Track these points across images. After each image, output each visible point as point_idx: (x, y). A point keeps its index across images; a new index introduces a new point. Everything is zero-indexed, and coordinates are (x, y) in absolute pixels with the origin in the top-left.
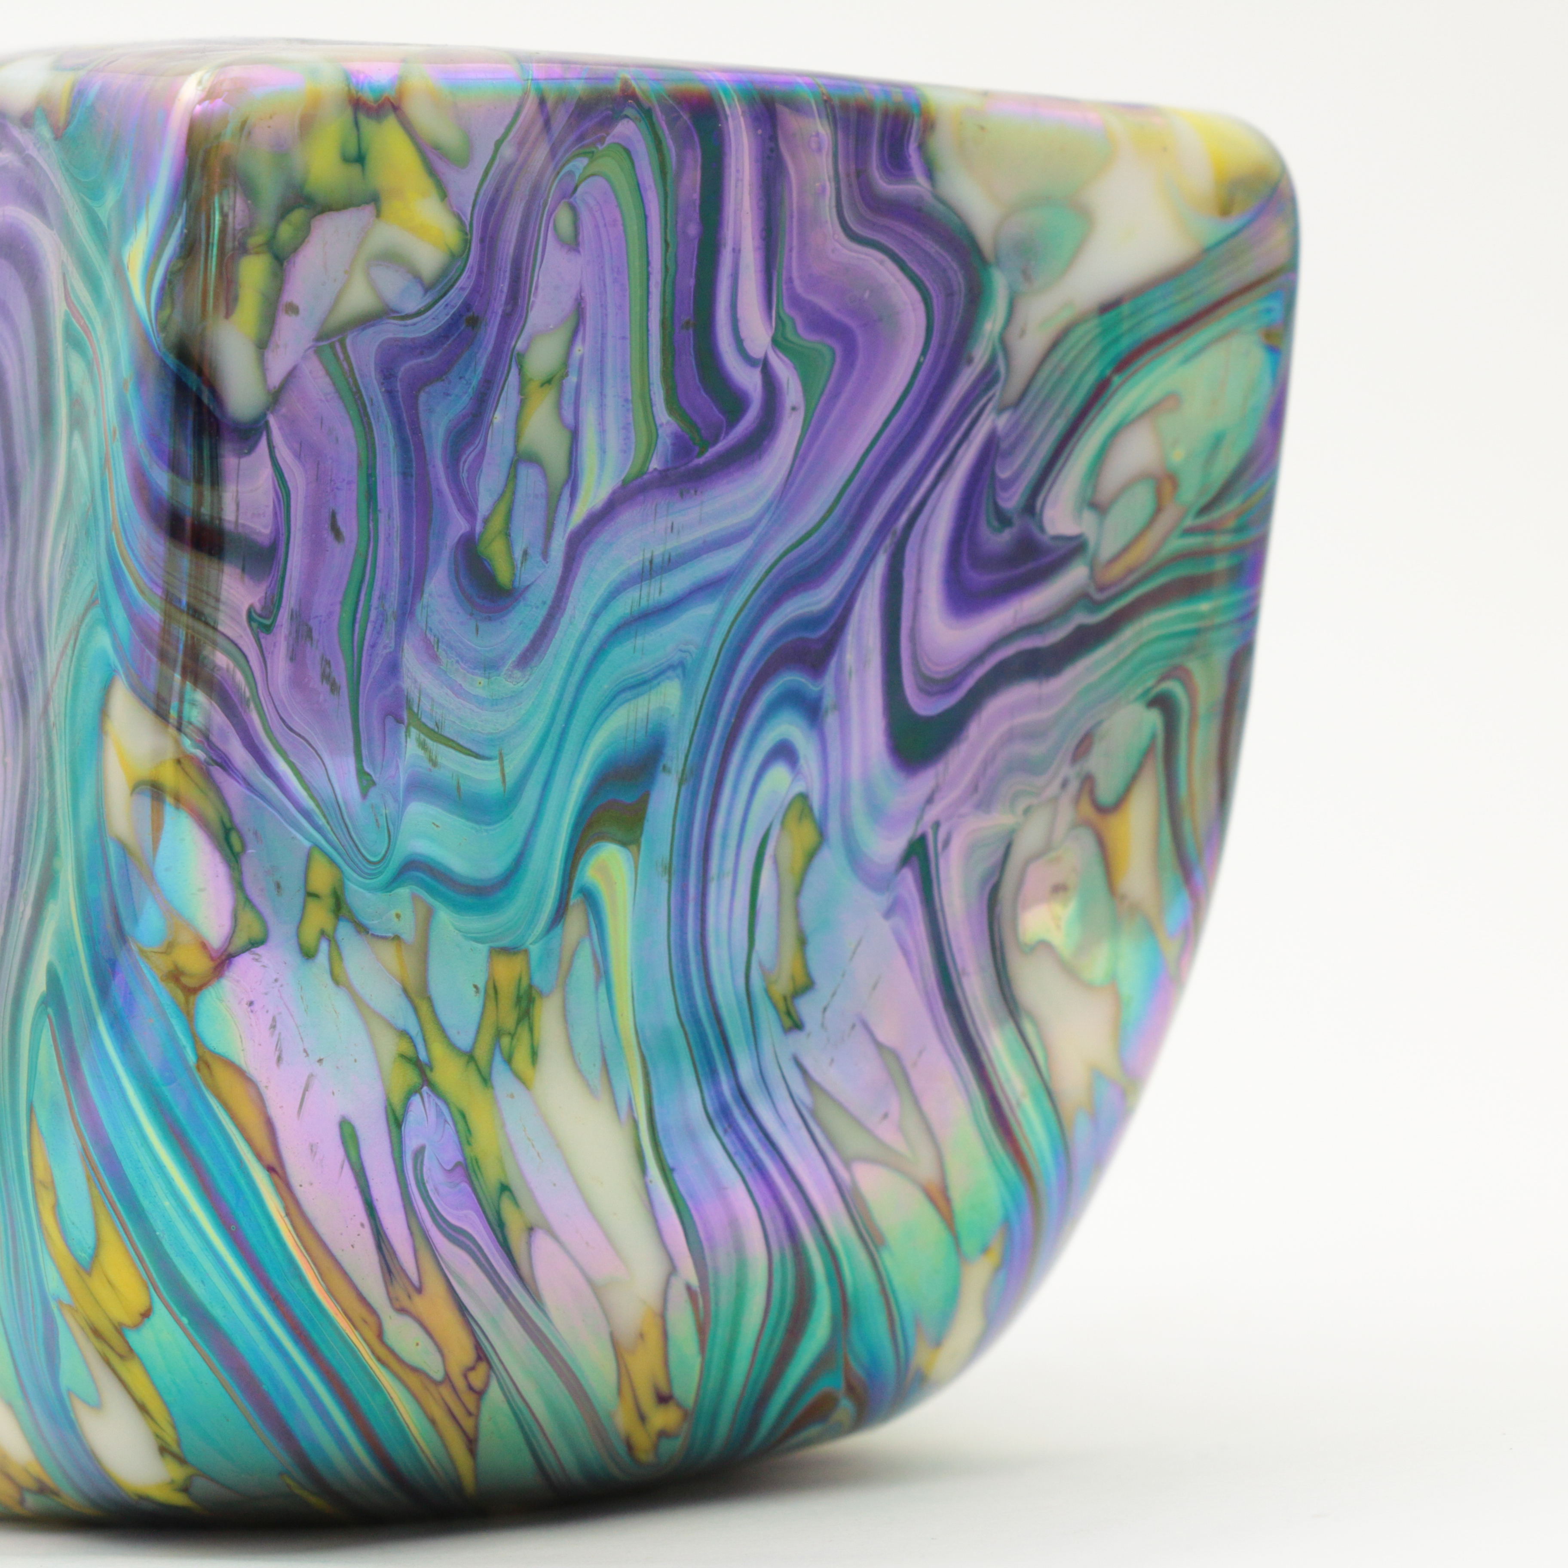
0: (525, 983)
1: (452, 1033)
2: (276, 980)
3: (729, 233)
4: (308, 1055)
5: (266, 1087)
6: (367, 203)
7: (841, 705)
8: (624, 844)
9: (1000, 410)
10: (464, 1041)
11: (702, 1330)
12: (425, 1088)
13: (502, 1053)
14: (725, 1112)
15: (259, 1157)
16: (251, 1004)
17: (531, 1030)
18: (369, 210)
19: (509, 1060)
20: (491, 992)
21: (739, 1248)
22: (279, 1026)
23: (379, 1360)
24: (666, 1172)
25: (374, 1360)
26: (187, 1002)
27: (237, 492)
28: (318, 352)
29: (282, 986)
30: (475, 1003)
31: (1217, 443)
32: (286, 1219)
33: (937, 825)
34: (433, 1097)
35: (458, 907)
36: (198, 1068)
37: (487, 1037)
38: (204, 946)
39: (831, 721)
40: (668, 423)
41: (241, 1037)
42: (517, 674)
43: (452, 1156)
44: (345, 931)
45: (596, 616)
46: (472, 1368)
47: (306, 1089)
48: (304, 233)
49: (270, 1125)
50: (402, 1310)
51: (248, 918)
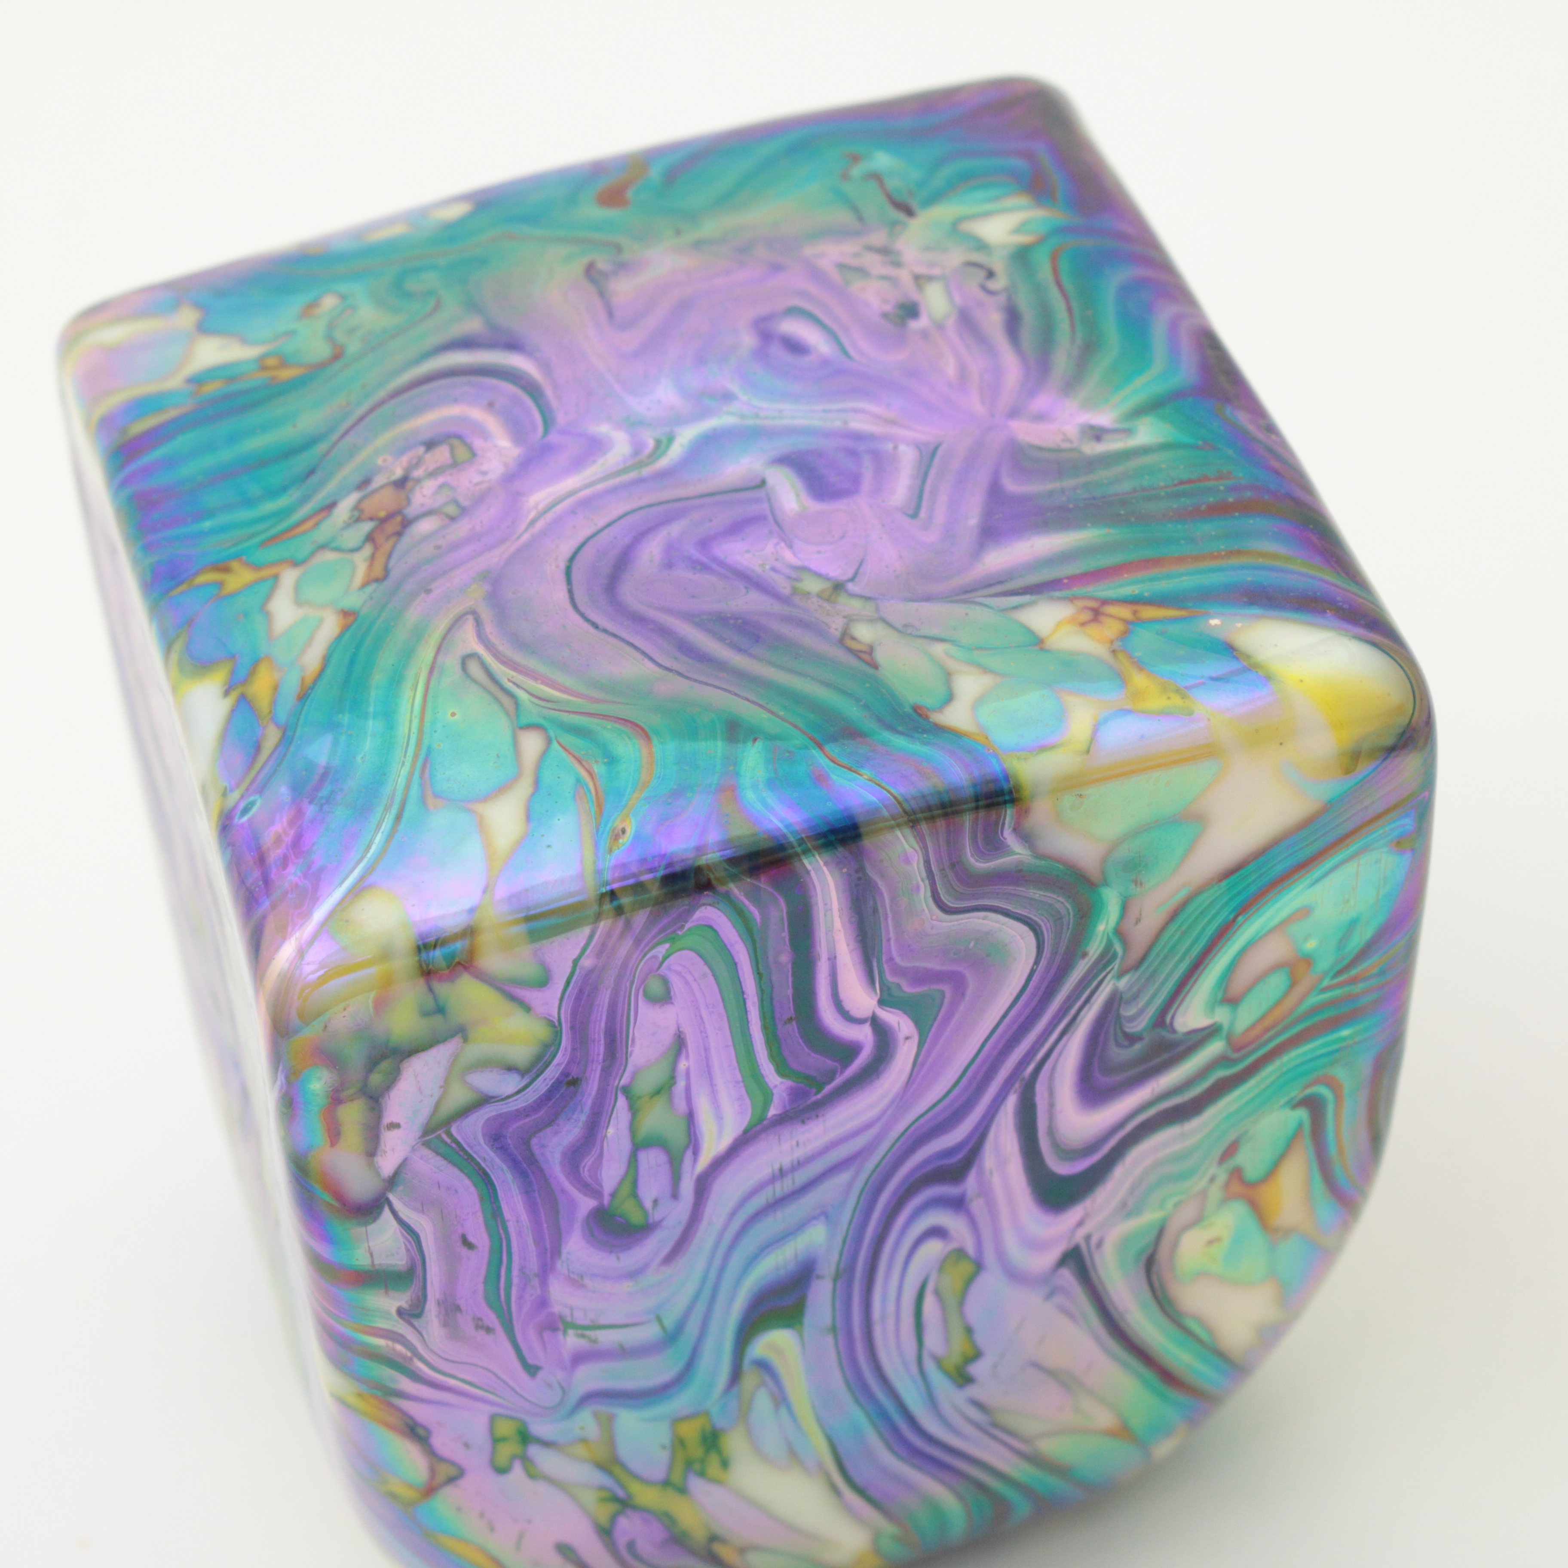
0: (708, 1430)
1: (646, 1476)
3: (823, 950)
4: (517, 1521)
5: (485, 1542)
6: (453, 1036)
7: (985, 1193)
8: (787, 1326)
9: (1121, 974)
10: (659, 1473)
12: (629, 1511)
13: (694, 1472)
16: (459, 1509)
17: (720, 1452)
18: (458, 1039)
19: (702, 1474)
20: (678, 1444)
21: (935, 1508)
22: (487, 1514)
26: (406, 1508)
27: (369, 1247)
28: (426, 1144)
29: (484, 1494)
30: (664, 1454)
31: (1353, 924)
33: (1088, 1238)
34: (637, 1513)
35: (639, 1407)
37: (679, 1469)
38: (410, 1485)
39: (977, 1206)
40: (781, 1083)
42: (664, 1269)
43: (659, 1537)
44: (534, 1450)
45: (733, 1214)
47: (521, 1537)
48: (394, 1077)
51: (443, 1466)
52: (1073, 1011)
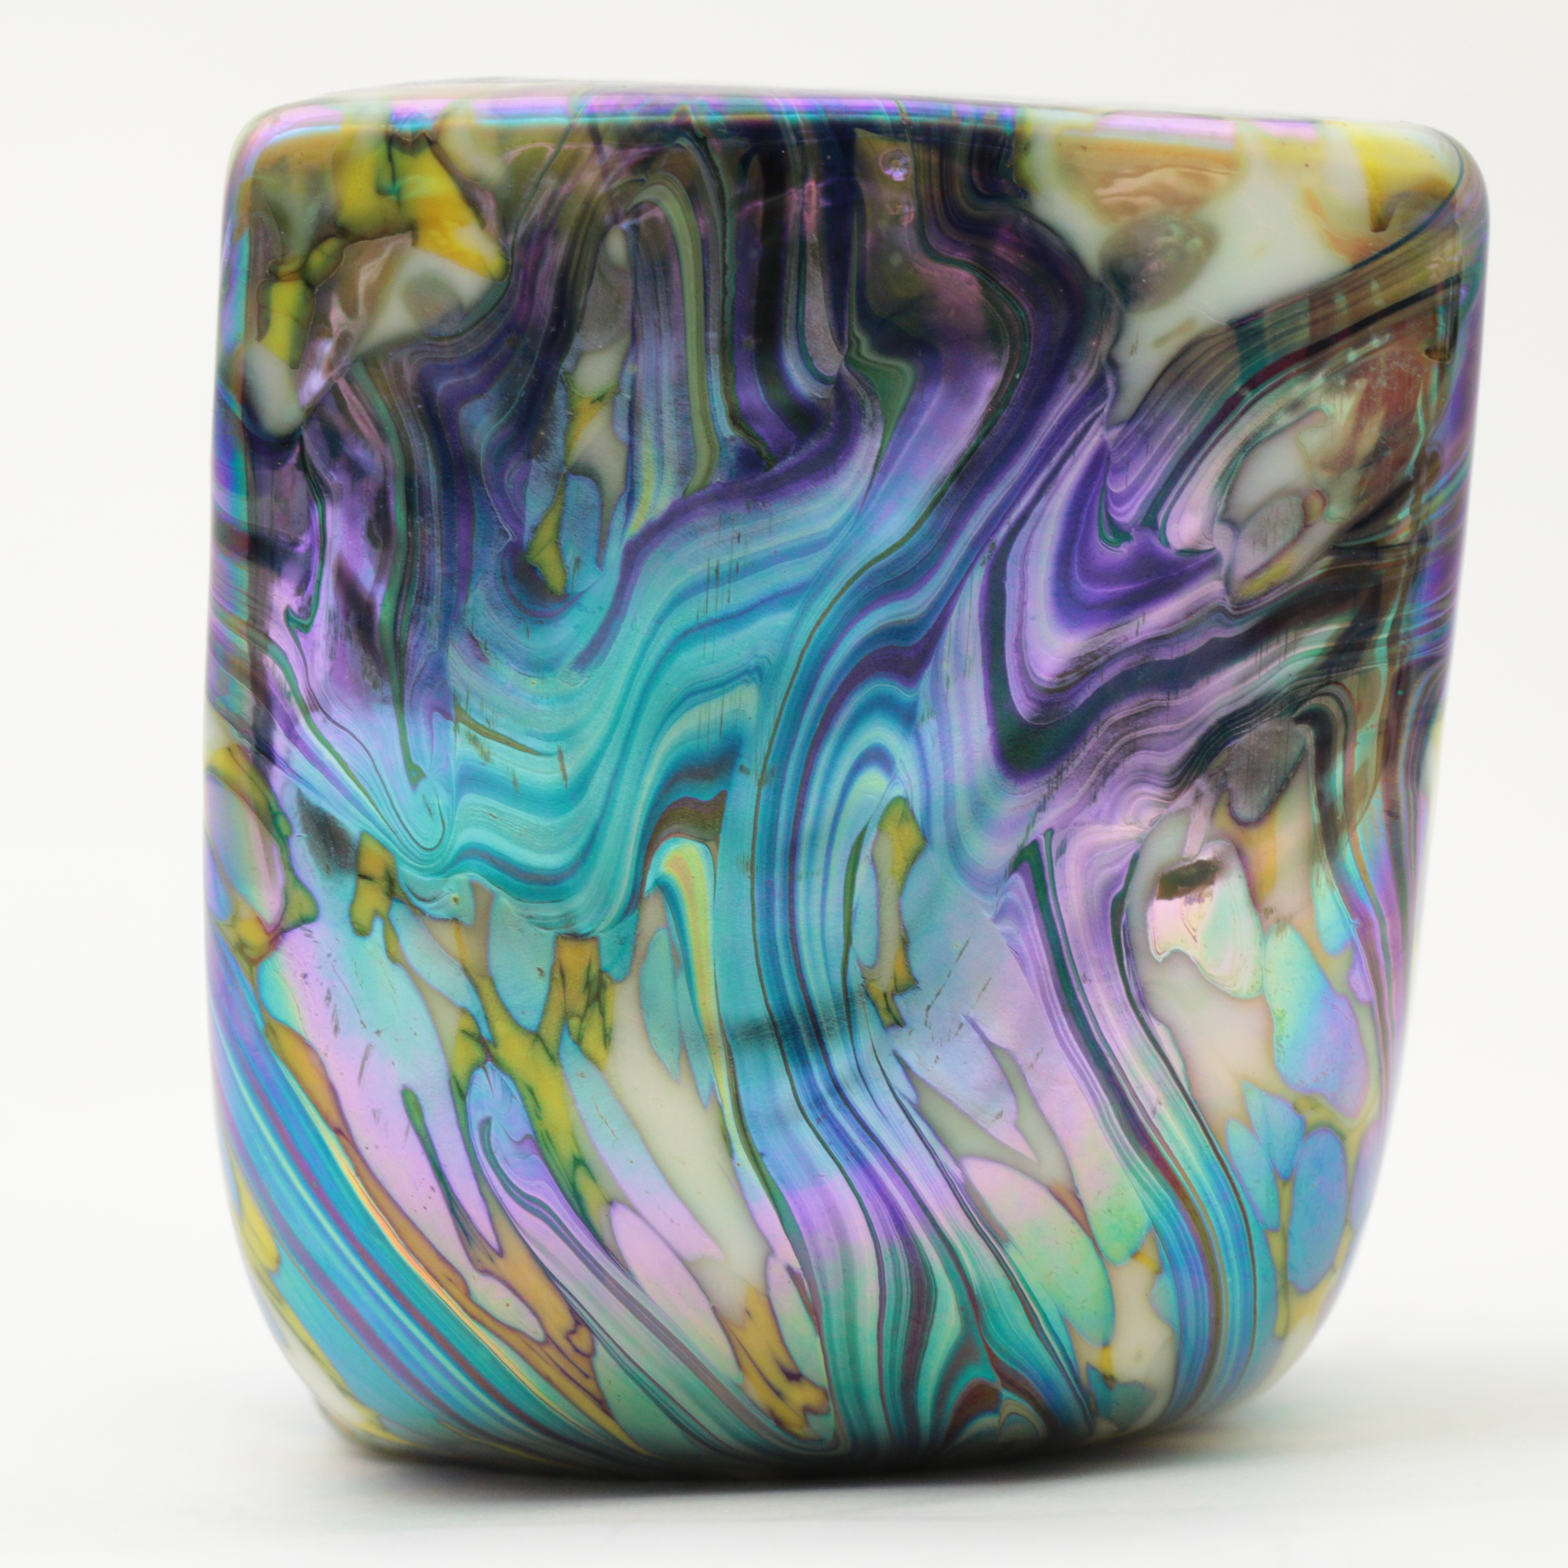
0: (594, 971)
1: (516, 1013)
2: (329, 955)
3: (794, 254)
4: (365, 1026)
5: (326, 1054)
6: (403, 231)
7: (939, 711)
8: (703, 841)
9: (1109, 426)
10: (530, 1020)
11: (814, 1311)
12: (489, 1063)
13: (570, 1033)
14: (818, 1102)
15: (326, 1119)
16: (305, 976)
17: (602, 1013)
18: (406, 237)
19: (578, 1042)
20: (557, 975)
21: (841, 1234)
22: (334, 998)
23: (473, 1317)
24: (755, 1157)
25: (468, 1317)
26: (252, 972)
29: (335, 961)
30: (541, 985)
32: (357, 1178)
33: (1051, 832)
34: (497, 1072)
35: (518, 895)
36: (267, 1034)
37: (554, 1017)
38: (260, 921)
39: (929, 729)
40: (733, 439)
41: (298, 1007)
42: (575, 675)
43: (521, 1128)
44: (399, 913)
45: (659, 622)
46: (573, 1332)
47: (365, 1058)
48: (336, 261)
49: (332, 1089)
50: (485, 1272)
51: (297, 896)
52: (1055, 460)
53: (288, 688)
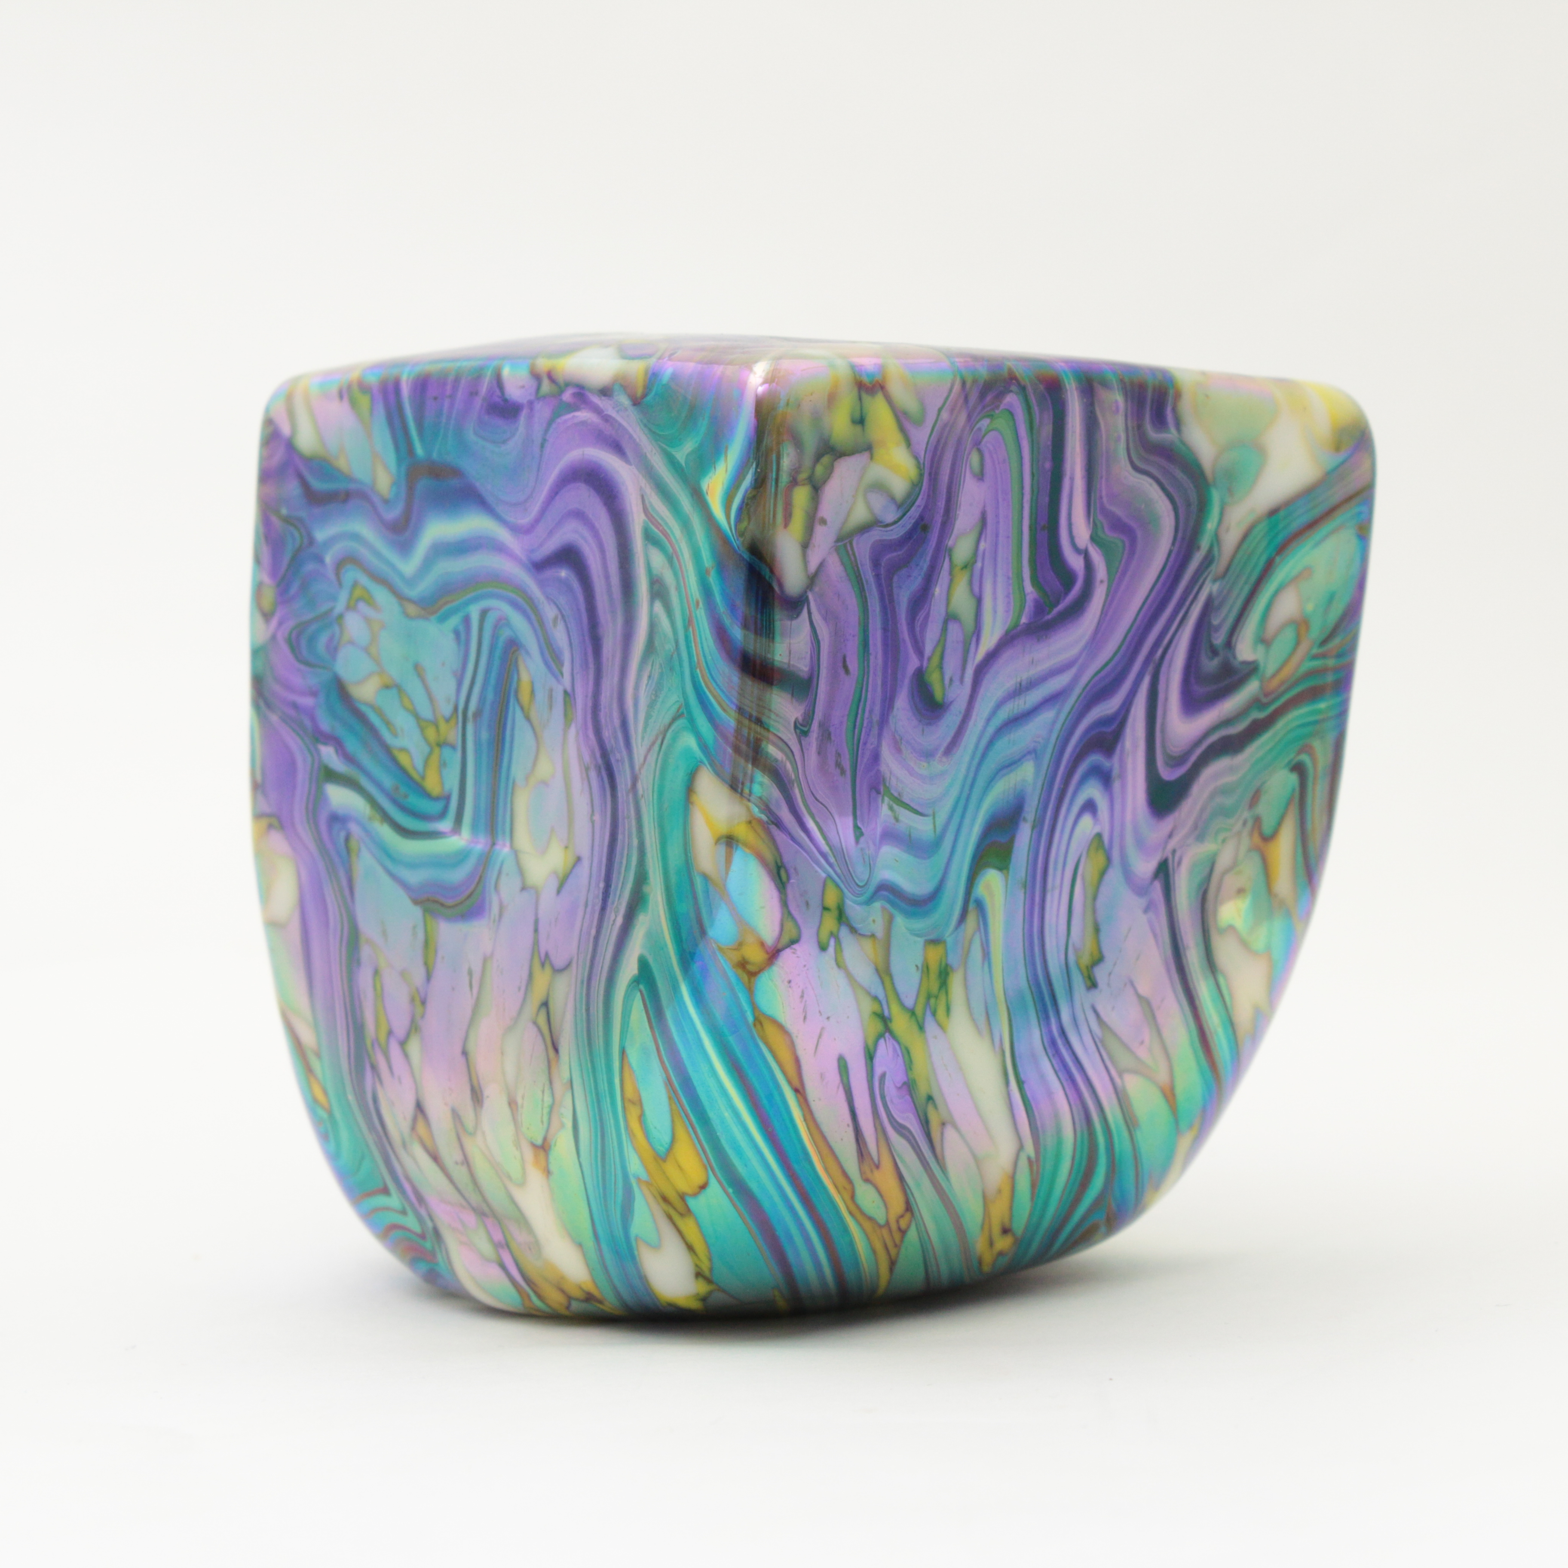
0: (943, 963)
1: (903, 997)
2: (805, 966)
3: (1068, 466)
4: (821, 1015)
5: (797, 1037)
6: (865, 450)
7: (1122, 776)
8: (1000, 869)
9: (1215, 580)
10: (909, 1002)
11: (1034, 1185)
12: (887, 1035)
13: (930, 1008)
14: (1053, 1043)
15: (790, 1082)
16: (790, 982)
17: (947, 993)
18: (866, 455)
19: (934, 1014)
20: (925, 969)
21: (1059, 1132)
22: (805, 996)
23: (851, 1213)
24: (1020, 1083)
25: (848, 1213)
26: (750, 982)
27: (790, 644)
28: (837, 550)
29: (808, 969)
30: (916, 976)
31: (1331, 598)
32: (804, 1123)
33: (1174, 851)
34: (892, 1040)
35: (908, 915)
36: (755, 1025)
37: (922, 1000)
38: (762, 944)
39: (1116, 785)
40: (1032, 592)
41: (783, 1004)
42: (944, 759)
43: (900, 1078)
44: (844, 932)
45: (988, 720)
46: (902, 1216)
47: (820, 1037)
48: (830, 471)
49: (797, 1061)
50: (867, 1180)
51: (789, 925)
52: (1187, 603)
53: (793, 777)
